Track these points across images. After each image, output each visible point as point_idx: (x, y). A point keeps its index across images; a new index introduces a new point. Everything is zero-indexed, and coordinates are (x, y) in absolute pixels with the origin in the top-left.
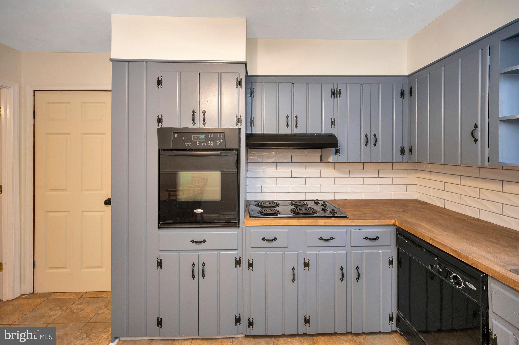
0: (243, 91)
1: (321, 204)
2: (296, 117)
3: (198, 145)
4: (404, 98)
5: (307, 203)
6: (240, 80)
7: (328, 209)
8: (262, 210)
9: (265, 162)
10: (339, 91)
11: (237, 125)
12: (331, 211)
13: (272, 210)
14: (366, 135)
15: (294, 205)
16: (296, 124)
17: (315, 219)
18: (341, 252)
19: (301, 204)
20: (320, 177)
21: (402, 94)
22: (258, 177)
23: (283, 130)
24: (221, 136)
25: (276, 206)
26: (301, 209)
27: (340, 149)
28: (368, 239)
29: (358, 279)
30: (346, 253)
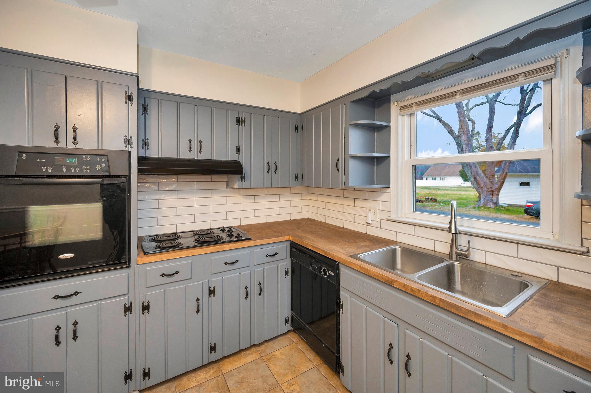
0: (134, 107)
1: (227, 231)
2: (200, 142)
3: (64, 170)
4: (297, 132)
5: (212, 232)
6: (130, 95)
7: (233, 234)
8: (160, 245)
9: (162, 189)
10: (244, 119)
11: (126, 147)
12: (237, 236)
13: (172, 243)
14: (268, 162)
15: (198, 235)
16: (201, 149)
17: (220, 245)
18: (245, 273)
19: (206, 233)
20: (227, 204)
21: (297, 128)
22: (152, 208)
23: (185, 155)
24: (103, 160)
25: (176, 238)
26: (206, 238)
27: (245, 175)
28: (269, 256)
29: (260, 294)
30: (250, 272)
